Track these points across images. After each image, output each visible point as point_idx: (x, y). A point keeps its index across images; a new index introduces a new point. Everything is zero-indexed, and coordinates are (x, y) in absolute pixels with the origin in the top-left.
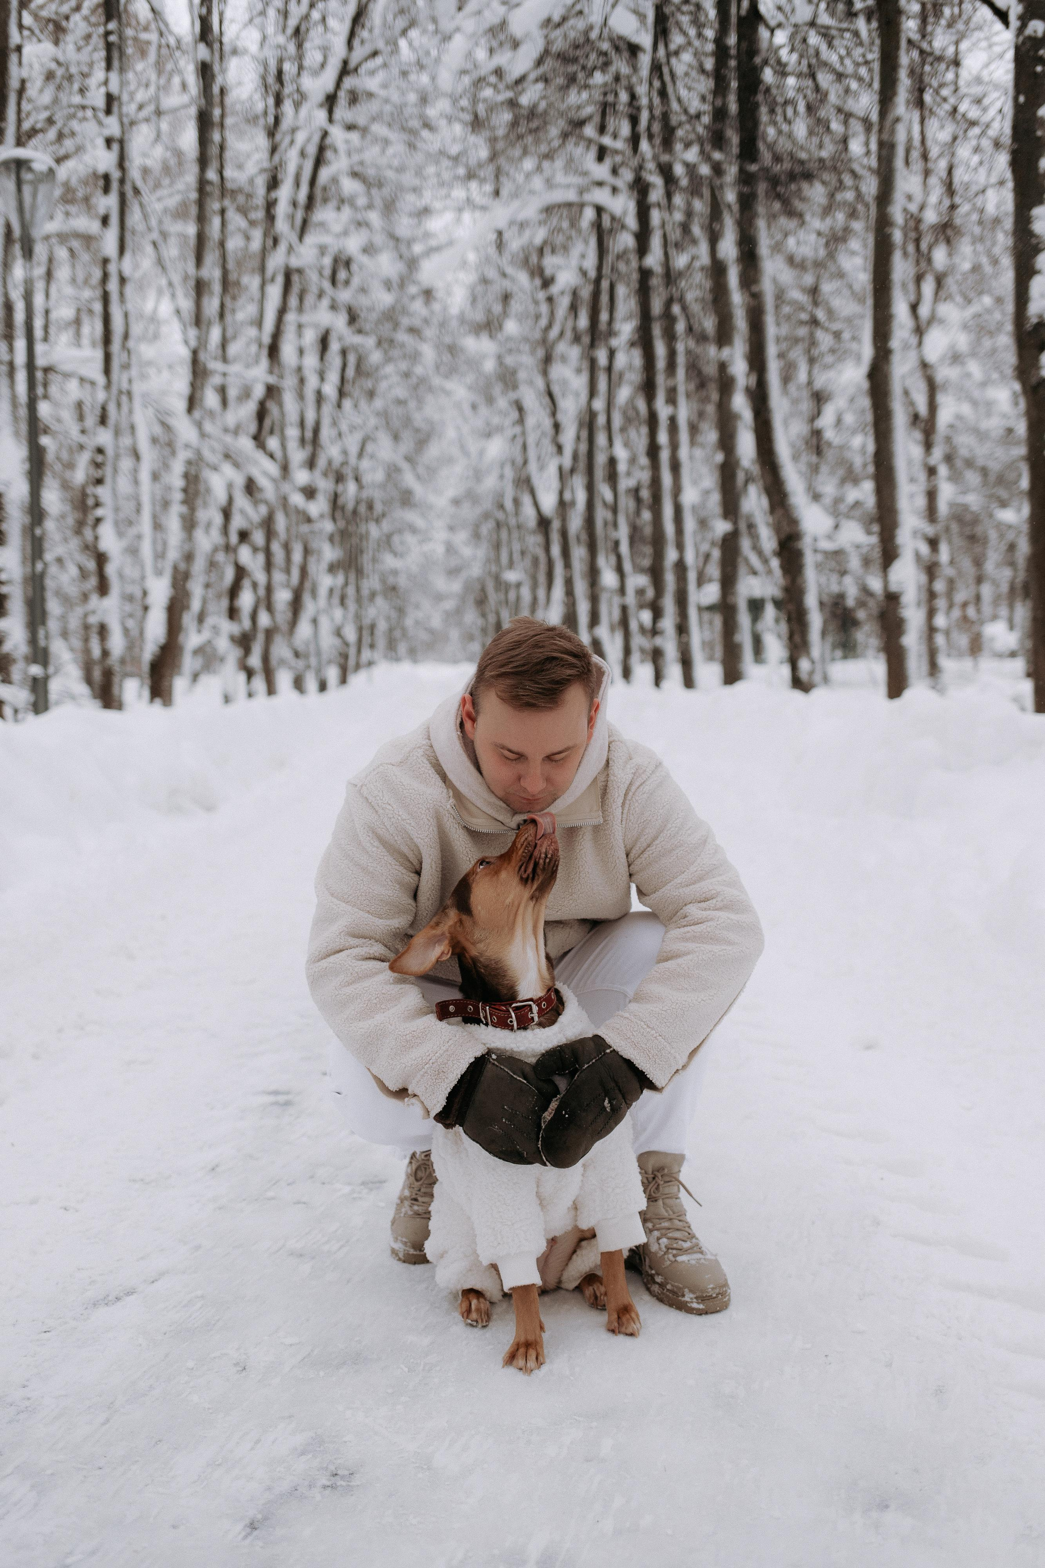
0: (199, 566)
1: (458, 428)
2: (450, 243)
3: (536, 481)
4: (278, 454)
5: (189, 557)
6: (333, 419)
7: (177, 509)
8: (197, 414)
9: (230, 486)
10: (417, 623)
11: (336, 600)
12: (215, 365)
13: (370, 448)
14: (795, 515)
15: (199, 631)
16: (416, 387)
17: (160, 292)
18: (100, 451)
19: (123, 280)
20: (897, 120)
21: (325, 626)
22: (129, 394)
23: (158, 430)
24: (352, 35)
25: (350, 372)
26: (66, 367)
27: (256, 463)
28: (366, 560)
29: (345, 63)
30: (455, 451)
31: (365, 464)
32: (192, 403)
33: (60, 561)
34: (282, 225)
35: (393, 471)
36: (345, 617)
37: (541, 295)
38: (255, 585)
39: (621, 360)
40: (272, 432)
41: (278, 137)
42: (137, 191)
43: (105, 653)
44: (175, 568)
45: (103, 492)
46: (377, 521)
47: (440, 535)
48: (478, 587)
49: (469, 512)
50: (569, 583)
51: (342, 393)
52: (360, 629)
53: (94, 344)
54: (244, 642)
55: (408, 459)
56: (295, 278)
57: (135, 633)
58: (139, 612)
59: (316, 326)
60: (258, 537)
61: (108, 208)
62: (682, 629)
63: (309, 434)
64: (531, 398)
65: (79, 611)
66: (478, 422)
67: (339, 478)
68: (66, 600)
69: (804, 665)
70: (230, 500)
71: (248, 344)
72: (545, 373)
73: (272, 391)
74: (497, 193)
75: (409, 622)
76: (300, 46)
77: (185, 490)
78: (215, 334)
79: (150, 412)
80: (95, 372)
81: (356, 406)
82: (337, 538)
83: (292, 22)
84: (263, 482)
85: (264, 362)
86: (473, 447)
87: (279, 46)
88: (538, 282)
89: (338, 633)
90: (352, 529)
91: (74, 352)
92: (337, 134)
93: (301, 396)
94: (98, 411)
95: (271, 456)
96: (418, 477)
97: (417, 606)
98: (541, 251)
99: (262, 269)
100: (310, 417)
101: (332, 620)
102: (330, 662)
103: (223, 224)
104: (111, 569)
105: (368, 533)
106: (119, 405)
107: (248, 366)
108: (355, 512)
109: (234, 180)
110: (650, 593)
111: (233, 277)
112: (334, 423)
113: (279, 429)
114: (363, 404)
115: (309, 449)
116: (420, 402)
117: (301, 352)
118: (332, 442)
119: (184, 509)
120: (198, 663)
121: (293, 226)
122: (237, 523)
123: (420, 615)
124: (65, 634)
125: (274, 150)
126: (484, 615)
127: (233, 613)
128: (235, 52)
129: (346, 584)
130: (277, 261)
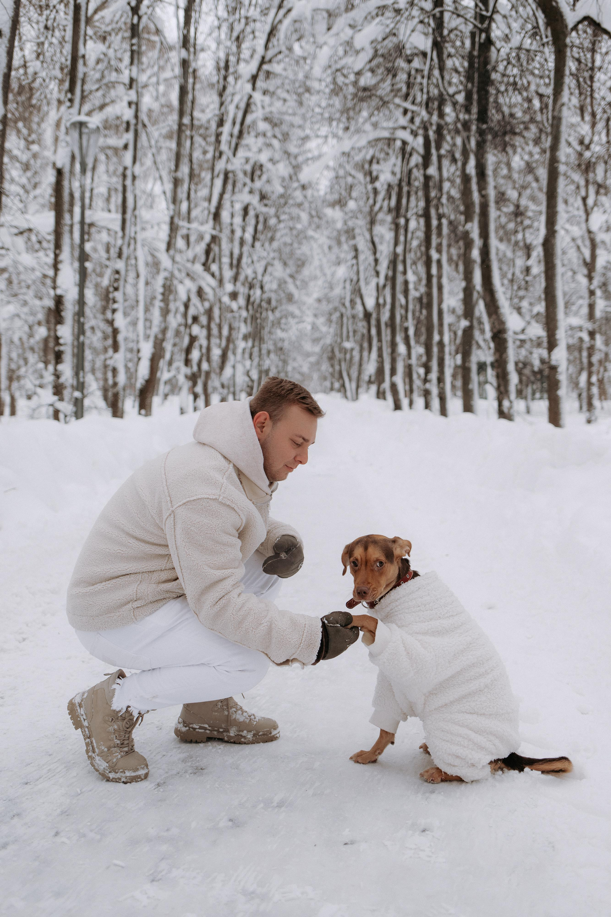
0: (170, 334)
1: (320, 260)
2: (320, 156)
3: (364, 291)
4: (217, 273)
5: (164, 331)
6: (249, 253)
7: (158, 304)
8: (172, 252)
9: (189, 291)
10: (294, 369)
11: (247, 356)
12: (183, 224)
13: (270, 269)
14: (503, 319)
15: (169, 371)
16: (297, 236)
17: (155, 180)
18: (117, 272)
19: (134, 178)
20: (563, 105)
21: (240, 369)
22: (135, 239)
23: (150, 259)
24: (268, 40)
25: (260, 227)
26: (101, 224)
27: (203, 279)
28: (265, 333)
29: (263, 58)
30: (318, 273)
31: (267, 278)
32: (169, 245)
33: (93, 328)
34: (224, 147)
35: (282, 283)
36: (251, 365)
37: (370, 187)
38: (201, 347)
39: (413, 224)
40: (214, 261)
41: (224, 98)
42: (144, 126)
43: (115, 384)
44: (156, 337)
45: (118, 295)
46: (273, 311)
47: (309, 319)
48: (329, 349)
49: (325, 307)
50: (380, 349)
51: (255, 238)
52: (260, 372)
53: (117, 212)
54: (193, 378)
55: (292, 276)
56: (230, 175)
57: (132, 370)
58: (136, 359)
59: (242, 202)
60: (204, 320)
61: (128, 140)
62: (441, 380)
63: (235, 262)
64: (362, 244)
65: (102, 357)
66: (333, 257)
67: (251, 287)
68: (95, 351)
69: (506, 403)
70: (189, 299)
71: (202, 211)
72: (371, 230)
73: (214, 239)
74: (347, 129)
75: (289, 368)
76: (239, 47)
77: (163, 294)
78: (184, 206)
79: (146, 249)
80: (117, 226)
81: (263, 246)
82: (249, 321)
83: (235, 34)
84: (207, 289)
85: (211, 223)
86: (328, 272)
87: (227, 47)
88: (368, 179)
89: (248, 374)
90: (258, 315)
91: (106, 215)
92: (257, 96)
93: (232, 240)
94: (117, 250)
95: (213, 275)
96: (297, 287)
97: (294, 359)
98: (371, 162)
99: (213, 169)
100: (236, 252)
101: (244, 366)
102: (241, 391)
103: (192, 143)
104: (120, 338)
105: (267, 318)
106: (129, 245)
107: (202, 224)
108: (260, 306)
109: (199, 120)
110: (424, 359)
111: (196, 172)
112: (250, 255)
113: (218, 259)
114: (267, 244)
115: (234, 270)
116: (300, 243)
117: (232, 216)
118: (248, 266)
119: (162, 304)
120: (168, 388)
121: (230, 148)
122: (192, 311)
123: (296, 365)
124: (93, 371)
125: (222, 104)
126: (332, 366)
127: (187, 362)
128: (202, 50)
129: (253, 346)
130: (220, 165)
